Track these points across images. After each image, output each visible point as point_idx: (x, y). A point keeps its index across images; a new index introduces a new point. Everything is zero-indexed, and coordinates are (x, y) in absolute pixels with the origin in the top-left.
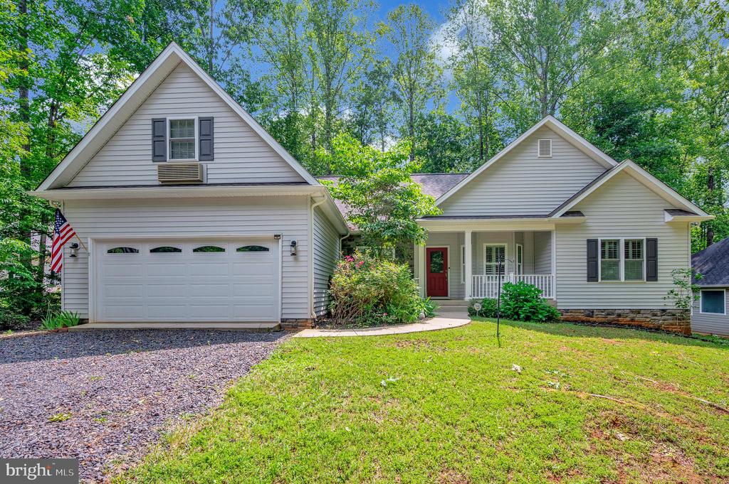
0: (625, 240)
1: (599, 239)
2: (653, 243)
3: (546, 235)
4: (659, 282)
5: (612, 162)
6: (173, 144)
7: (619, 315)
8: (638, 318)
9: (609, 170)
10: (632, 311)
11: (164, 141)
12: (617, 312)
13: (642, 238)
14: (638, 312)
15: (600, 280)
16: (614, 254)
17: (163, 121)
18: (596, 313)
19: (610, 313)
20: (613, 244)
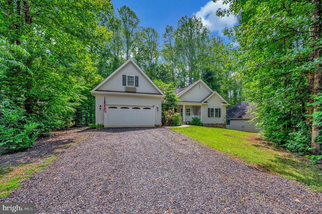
0: (215, 108)
1: (210, 108)
2: (220, 109)
3: (200, 106)
4: (221, 118)
5: (213, 91)
6: (128, 82)
7: (214, 125)
8: (217, 125)
9: (212, 93)
11: (126, 81)
14: (217, 124)
15: (210, 117)
16: (213, 111)
17: (126, 76)
18: (210, 124)
19: (212, 124)
20: (213, 109)
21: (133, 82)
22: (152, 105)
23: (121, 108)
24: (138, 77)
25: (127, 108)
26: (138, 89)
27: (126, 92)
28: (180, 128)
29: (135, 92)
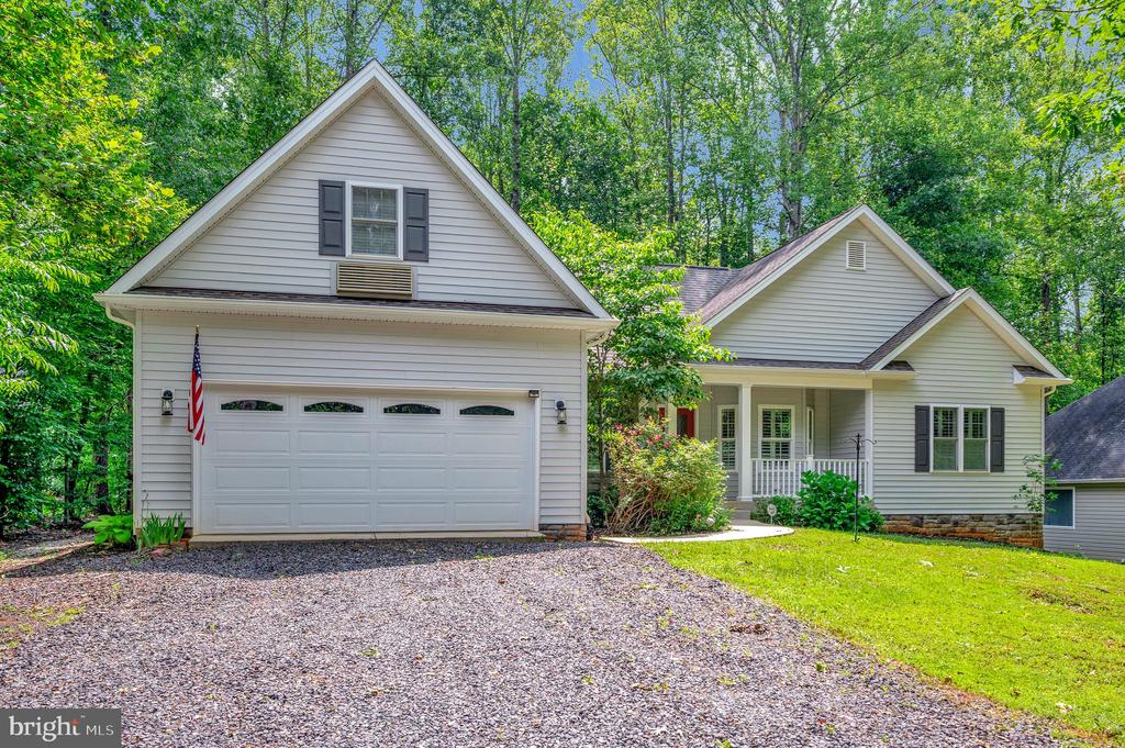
0: (965, 409)
1: (932, 406)
2: (999, 414)
3: (858, 397)
4: (1006, 473)
5: (948, 288)
6: (357, 227)
7: (956, 524)
8: (980, 527)
9: (943, 299)
10: (973, 517)
11: (342, 221)
12: (953, 518)
13: (986, 407)
14: (980, 518)
15: (931, 470)
16: (949, 430)
17: (341, 186)
18: (926, 521)
19: (944, 519)
20: (949, 414)
21: (393, 228)
22: (525, 390)
23: (307, 409)
24: (424, 194)
25: (347, 408)
26: (428, 280)
27: (343, 297)
28: (717, 550)
29: (406, 301)
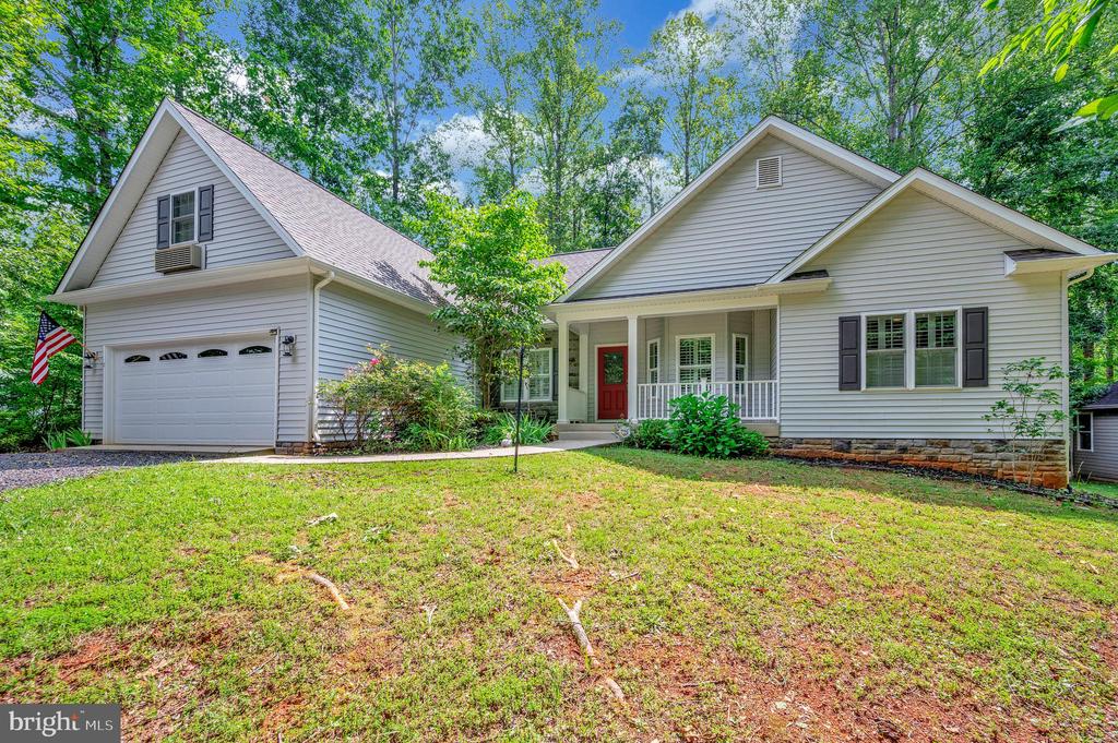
0: (916, 314)
4: (991, 389)
7: (904, 450)
13: (956, 308)
14: (945, 444)
16: (894, 340)
17: (167, 198)
